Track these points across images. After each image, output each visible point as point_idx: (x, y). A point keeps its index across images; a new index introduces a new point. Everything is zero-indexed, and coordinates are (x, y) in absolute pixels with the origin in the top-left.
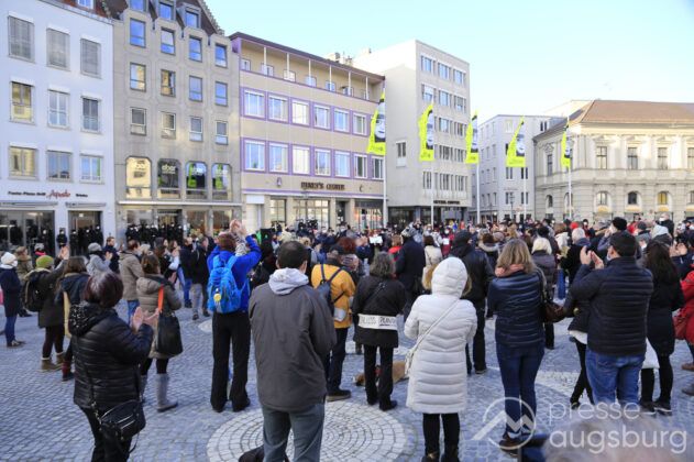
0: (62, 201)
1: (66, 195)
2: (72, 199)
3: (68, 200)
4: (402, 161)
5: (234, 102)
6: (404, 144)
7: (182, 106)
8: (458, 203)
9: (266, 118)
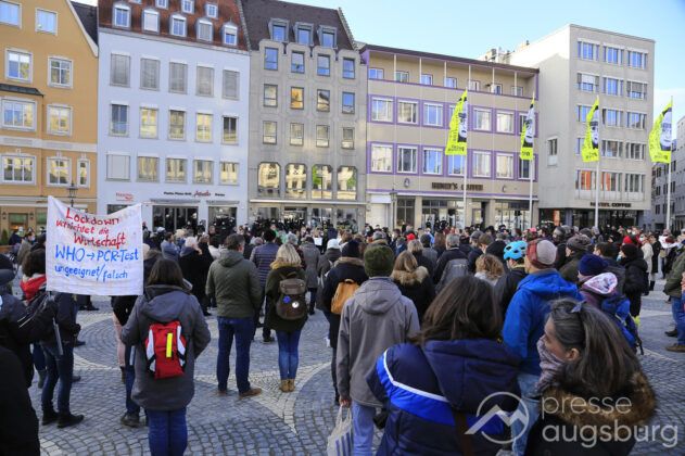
0: (203, 199)
1: (207, 194)
2: (212, 198)
3: (209, 198)
4: (553, 159)
5: (361, 110)
6: (556, 140)
7: (310, 117)
8: (629, 205)
9: (395, 122)
